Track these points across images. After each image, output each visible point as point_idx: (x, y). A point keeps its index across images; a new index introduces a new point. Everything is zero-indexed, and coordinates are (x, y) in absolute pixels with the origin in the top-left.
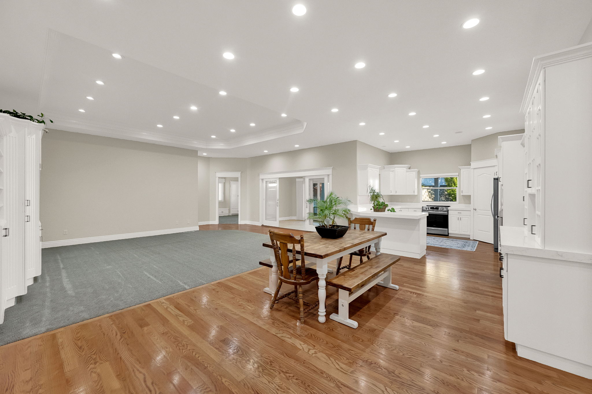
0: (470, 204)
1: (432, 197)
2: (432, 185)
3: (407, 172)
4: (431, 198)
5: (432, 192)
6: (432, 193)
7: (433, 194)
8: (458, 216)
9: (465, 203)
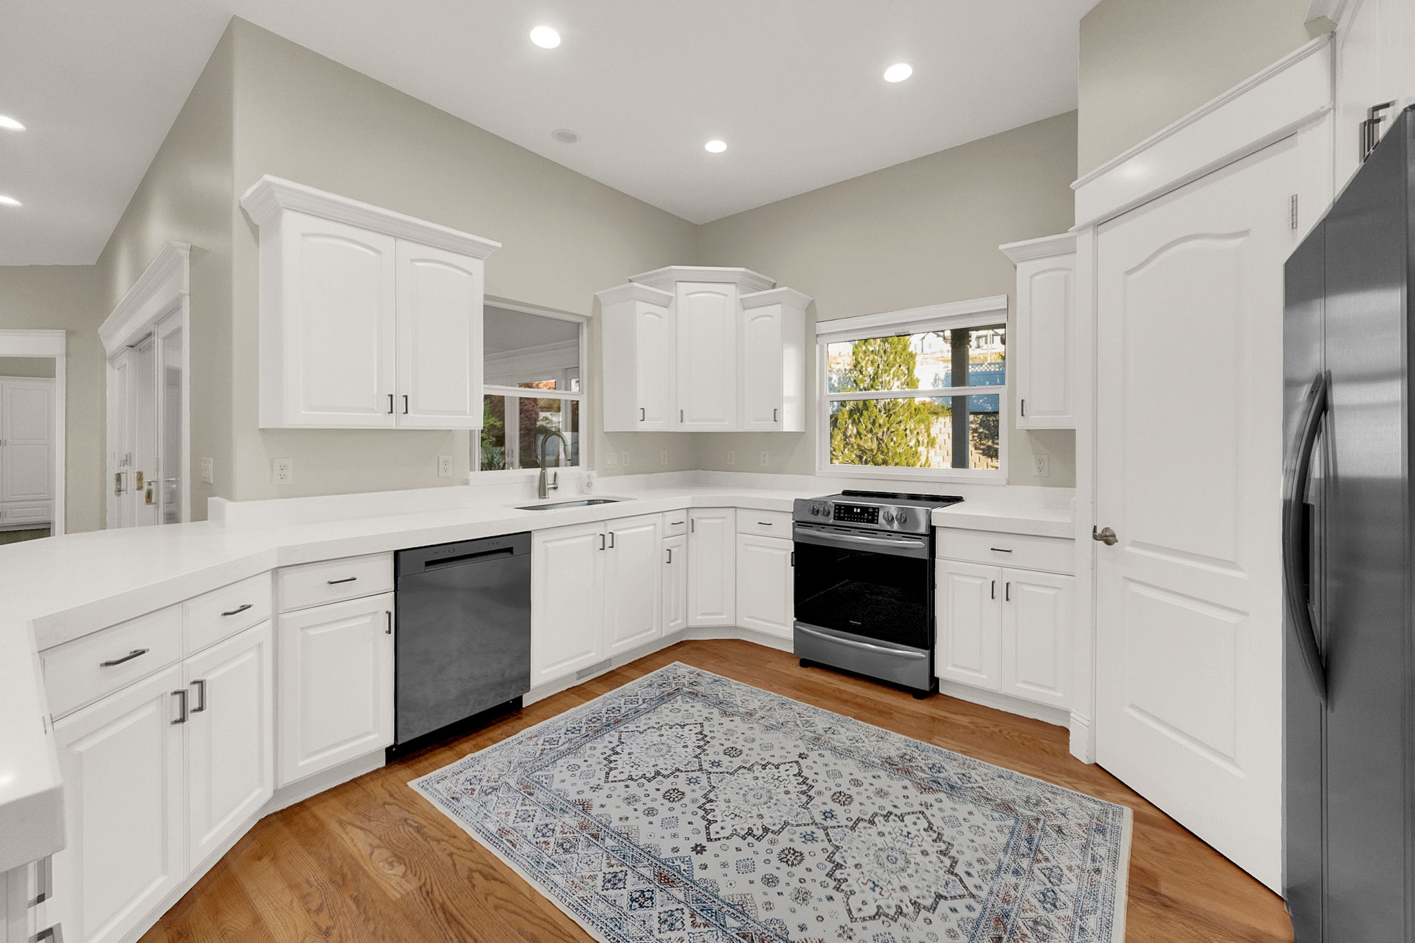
0: (1073, 485)
1: (983, 444)
2: (986, 411)
3: (745, 306)
4: (979, 449)
5: (981, 430)
6: (982, 433)
7: (985, 437)
8: (993, 573)
9: (1047, 482)
